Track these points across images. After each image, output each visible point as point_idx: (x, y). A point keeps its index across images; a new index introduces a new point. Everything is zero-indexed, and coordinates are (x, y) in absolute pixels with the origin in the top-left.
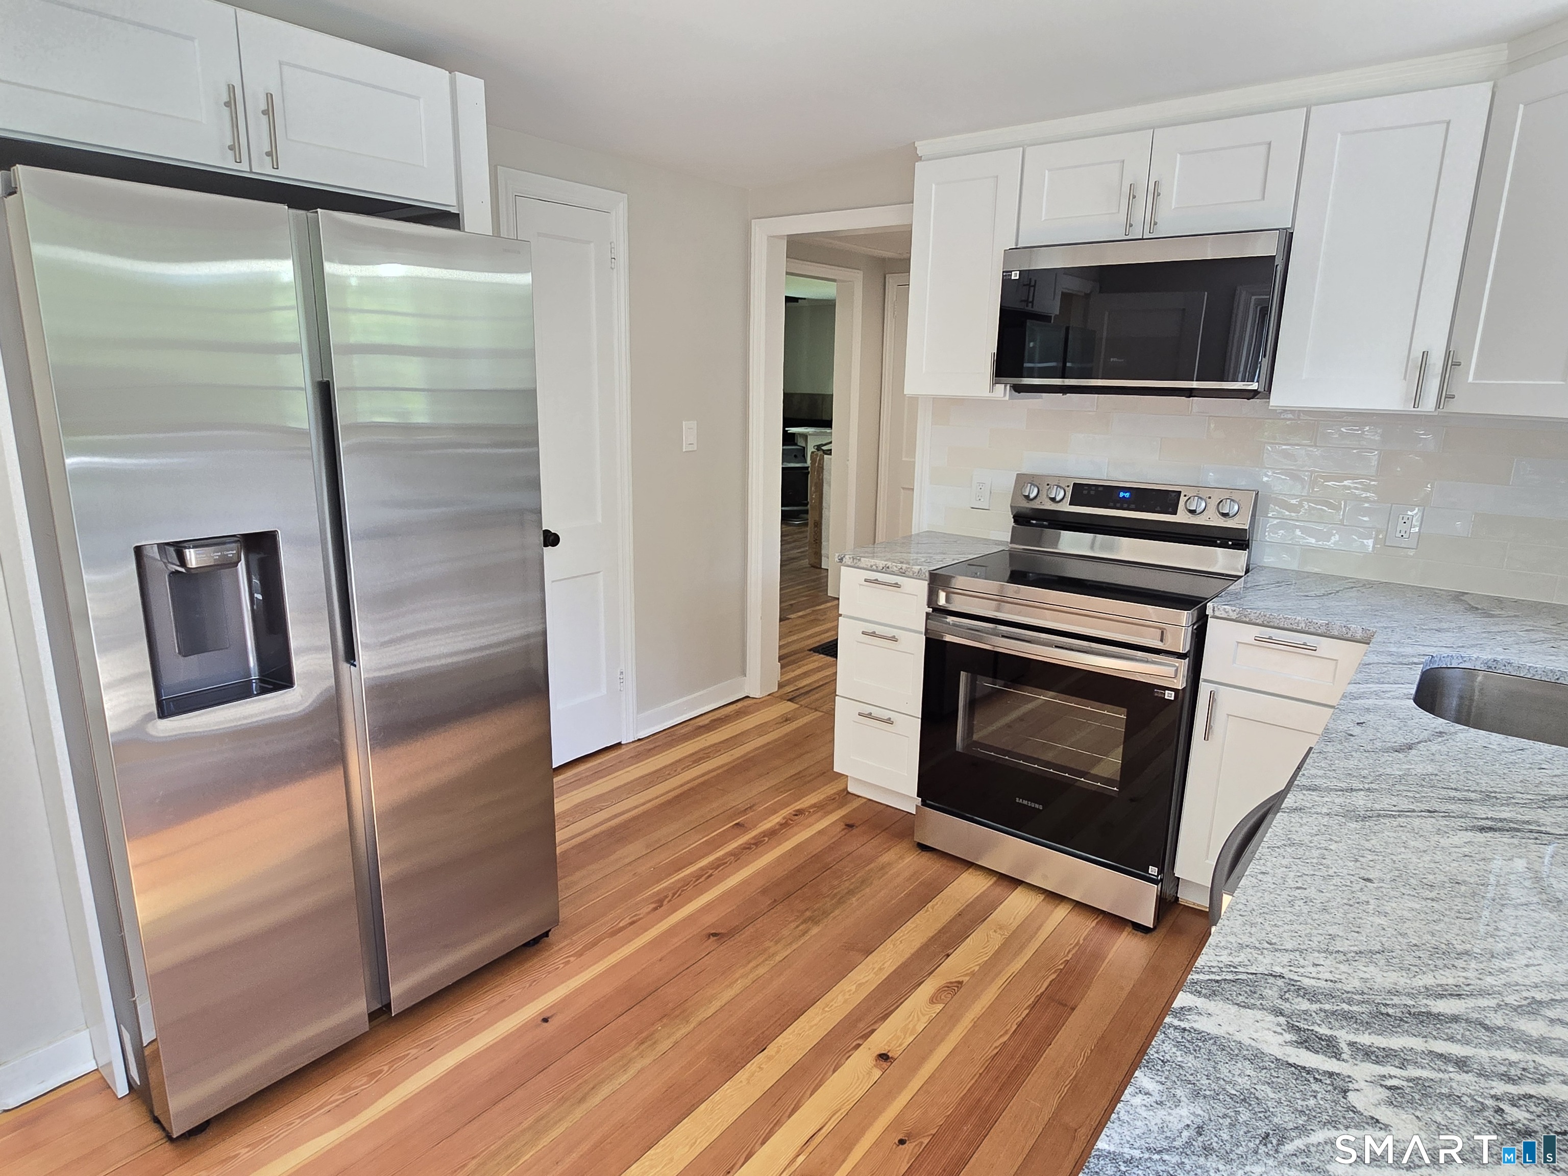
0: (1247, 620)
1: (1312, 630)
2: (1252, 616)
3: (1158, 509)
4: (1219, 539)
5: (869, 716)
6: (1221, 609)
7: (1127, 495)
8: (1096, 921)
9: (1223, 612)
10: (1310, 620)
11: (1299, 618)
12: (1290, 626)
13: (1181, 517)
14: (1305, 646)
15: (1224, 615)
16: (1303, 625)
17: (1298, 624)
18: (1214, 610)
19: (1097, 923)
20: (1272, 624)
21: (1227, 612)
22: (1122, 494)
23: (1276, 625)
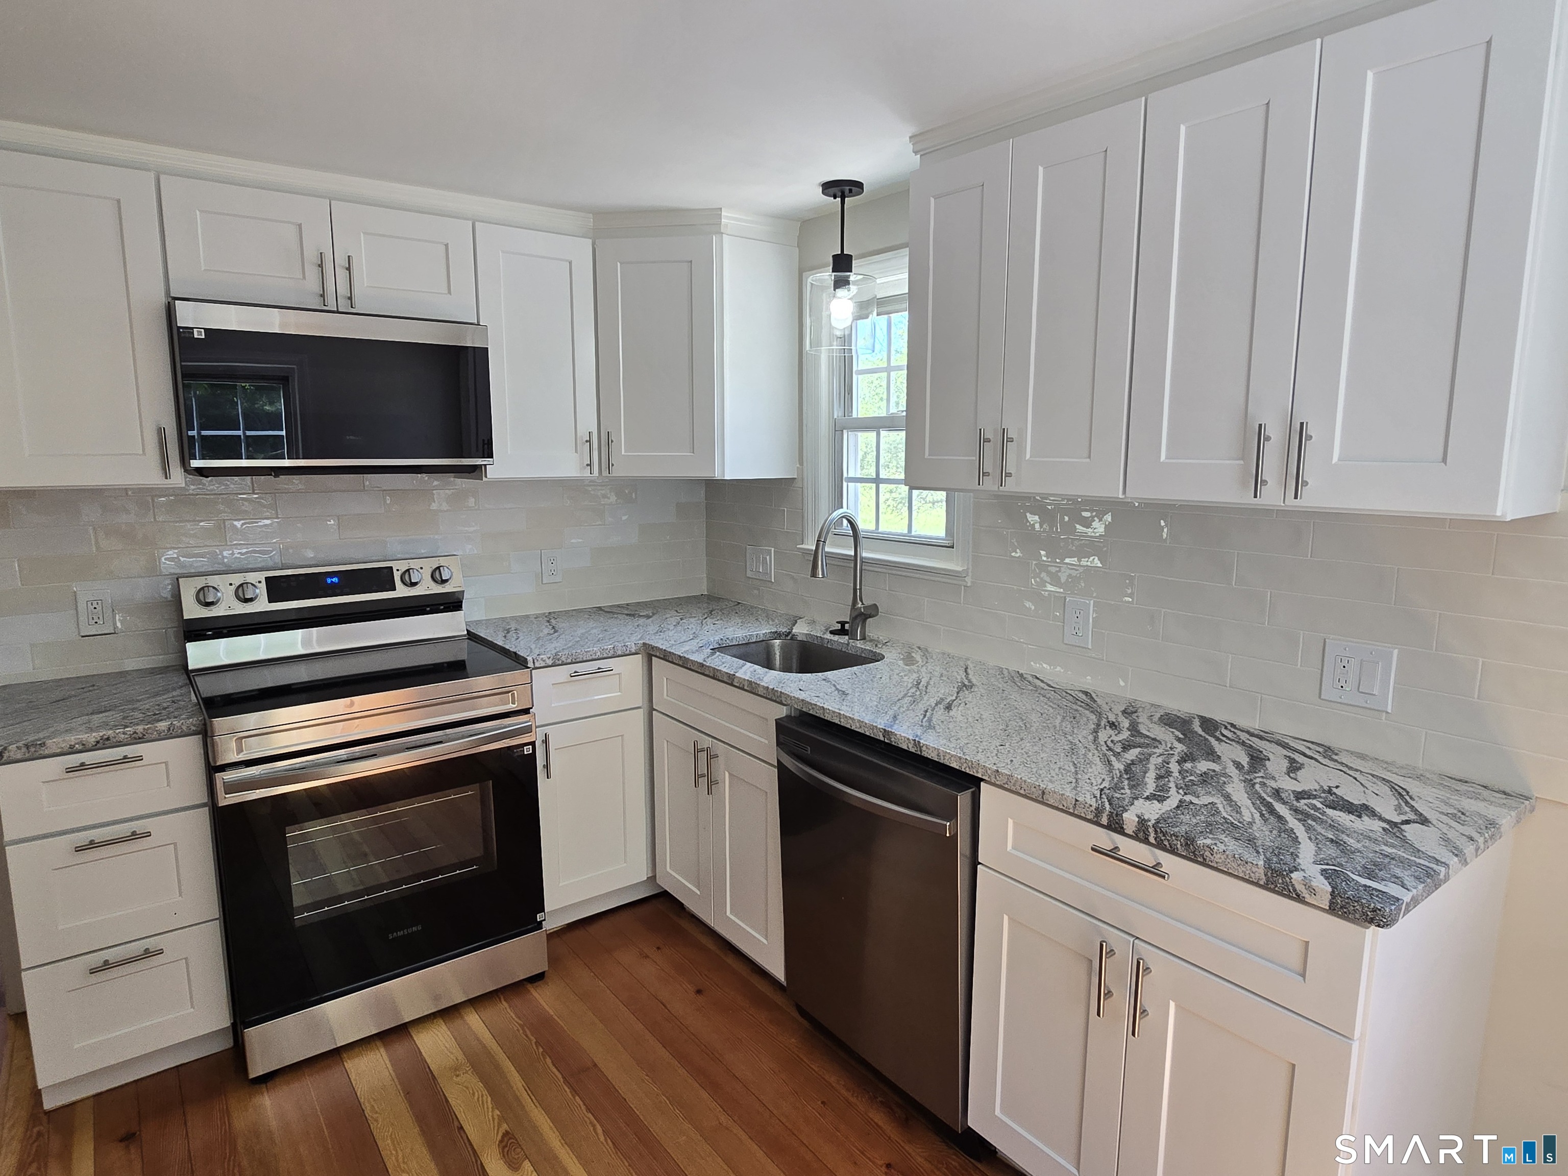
0: (560, 662)
1: (605, 655)
2: (563, 659)
3: (375, 588)
4: (428, 606)
5: (107, 966)
6: (539, 659)
7: (335, 580)
8: (502, 1000)
9: (541, 662)
10: (602, 648)
11: (595, 649)
12: (591, 658)
13: (401, 591)
14: (600, 670)
15: (543, 664)
16: (599, 653)
17: (595, 653)
18: (534, 663)
19: (505, 1000)
20: (578, 660)
21: (544, 661)
22: (329, 581)
23: (581, 660)
